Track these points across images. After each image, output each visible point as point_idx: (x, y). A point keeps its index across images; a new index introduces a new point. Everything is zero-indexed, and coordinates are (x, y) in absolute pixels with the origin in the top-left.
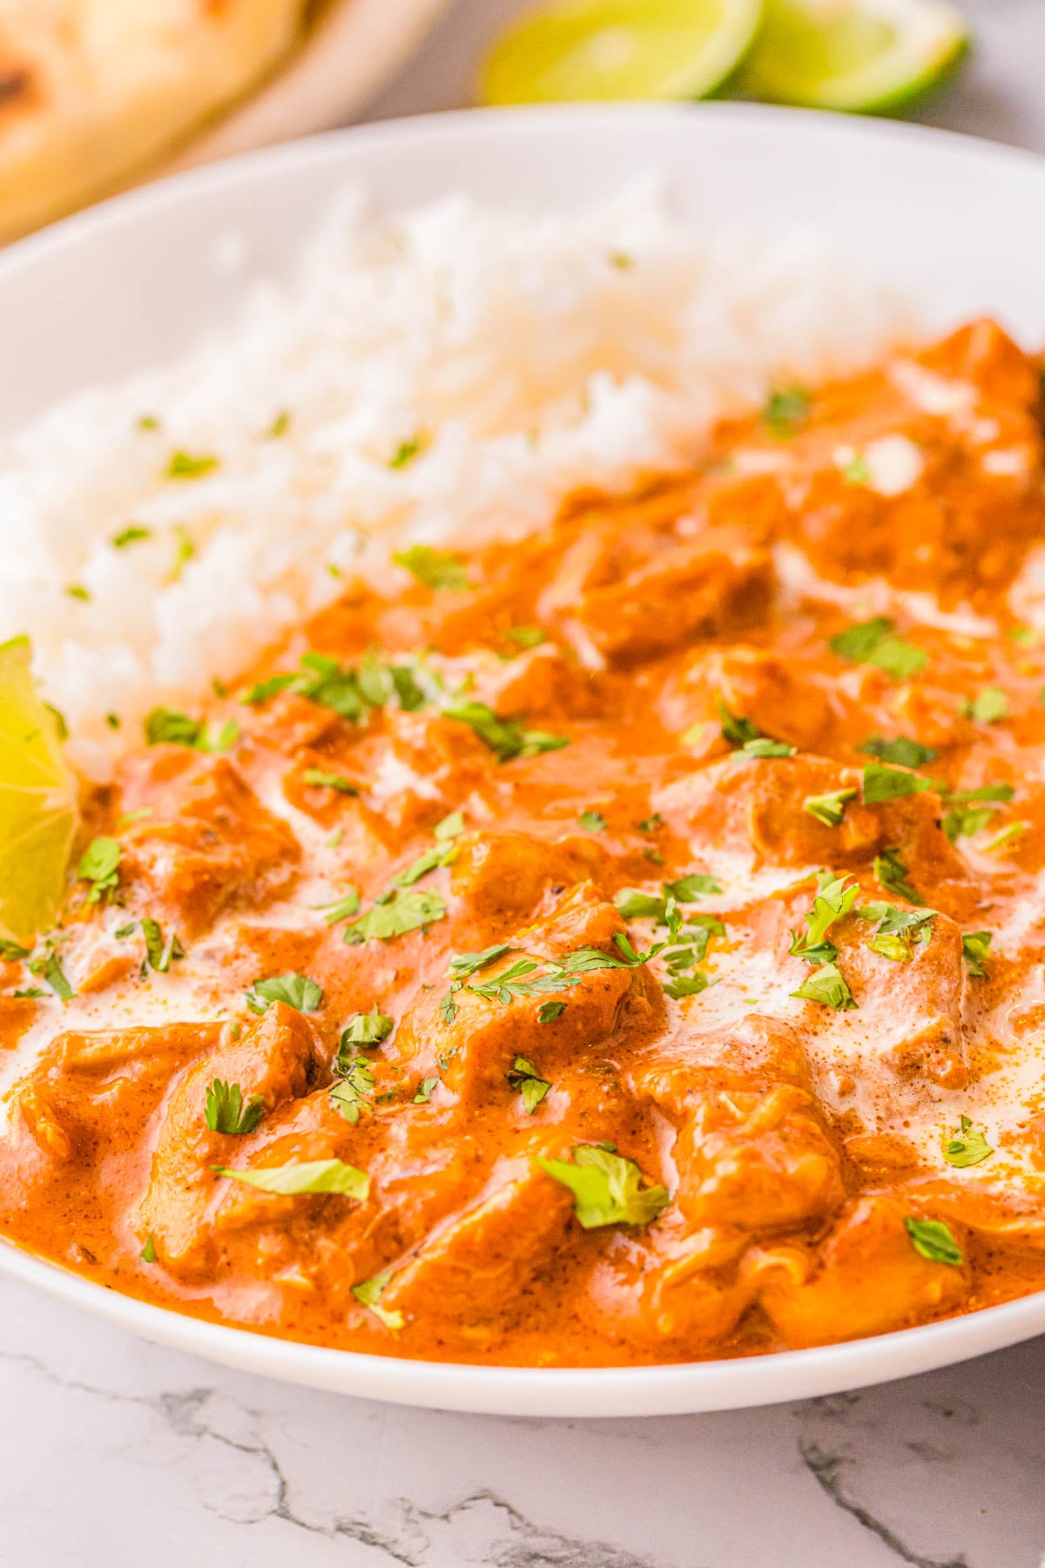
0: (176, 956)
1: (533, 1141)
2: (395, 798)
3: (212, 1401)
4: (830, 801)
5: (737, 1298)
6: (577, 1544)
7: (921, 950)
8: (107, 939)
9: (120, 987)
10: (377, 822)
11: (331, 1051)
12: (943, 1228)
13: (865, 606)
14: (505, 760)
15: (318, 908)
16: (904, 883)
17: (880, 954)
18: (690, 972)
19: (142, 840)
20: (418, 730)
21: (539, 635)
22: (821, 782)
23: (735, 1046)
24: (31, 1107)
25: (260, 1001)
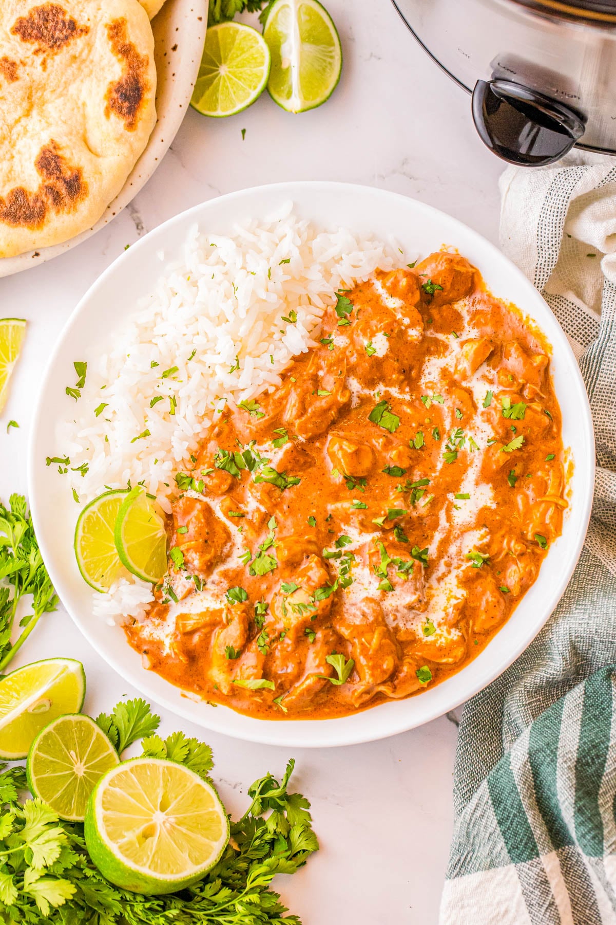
0: (204, 585)
2: (255, 513)
7: (410, 577)
8: (184, 580)
9: (190, 596)
10: (250, 523)
12: (427, 668)
13: (378, 395)
14: (283, 490)
15: (240, 557)
16: (402, 534)
17: (399, 577)
18: (347, 576)
19: (188, 550)
20: (258, 494)
21: (284, 431)
22: (376, 515)
23: (364, 615)
24: (176, 650)
25: (230, 599)
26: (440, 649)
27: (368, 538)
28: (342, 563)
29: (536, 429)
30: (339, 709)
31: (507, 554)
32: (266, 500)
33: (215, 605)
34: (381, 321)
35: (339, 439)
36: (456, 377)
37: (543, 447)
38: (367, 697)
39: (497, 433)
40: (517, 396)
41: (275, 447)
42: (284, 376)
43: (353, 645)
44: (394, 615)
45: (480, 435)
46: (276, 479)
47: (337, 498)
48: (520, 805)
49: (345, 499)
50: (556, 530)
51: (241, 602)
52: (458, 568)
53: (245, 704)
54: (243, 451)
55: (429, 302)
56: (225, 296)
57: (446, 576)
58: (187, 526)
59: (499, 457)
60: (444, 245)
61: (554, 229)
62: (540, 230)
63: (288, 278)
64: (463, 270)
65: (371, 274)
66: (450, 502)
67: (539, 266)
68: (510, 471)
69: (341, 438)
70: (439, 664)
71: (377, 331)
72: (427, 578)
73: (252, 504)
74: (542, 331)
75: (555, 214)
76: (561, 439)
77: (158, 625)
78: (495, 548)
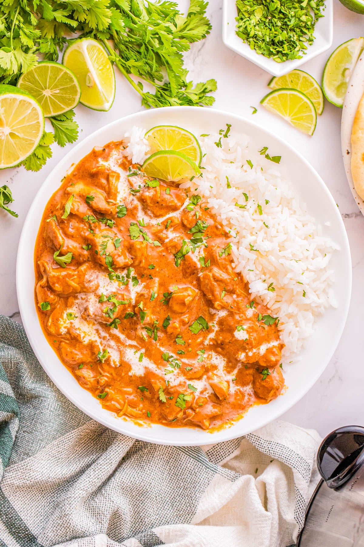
0: (133, 195)
2: (166, 235)
7: (104, 314)
8: (139, 184)
9: (129, 185)
10: (161, 231)
12: (49, 308)
13: (213, 325)
14: (174, 255)
15: (143, 219)
16: (130, 316)
17: (106, 308)
18: (114, 278)
19: (156, 191)
20: (176, 241)
21: (208, 266)
22: (145, 304)
23: (90, 281)
24: (100, 168)
25: (121, 207)
26: (58, 320)
27: (133, 296)
28: (123, 277)
29: (168, 411)
30: (40, 251)
31: (101, 374)
32: (171, 244)
33: (119, 198)
34: (255, 339)
35: (194, 295)
36: (210, 373)
37: (156, 412)
38: (42, 269)
39: (172, 388)
40: (189, 406)
41: (200, 258)
42: (239, 274)
43: (74, 270)
44: (85, 299)
45: (173, 377)
46: (182, 253)
47: (161, 285)
49: (159, 290)
50: (106, 406)
51: (117, 213)
52: (101, 343)
53: (58, 199)
54: (203, 239)
55: (257, 370)
56: (294, 254)
57: (98, 335)
58: (169, 194)
59: (158, 385)
60: (288, 388)
61: (279, 454)
62: (280, 446)
63: (295, 293)
64: (270, 395)
65: (283, 341)
66: (140, 349)
67: (260, 439)
68: (147, 389)
69: (195, 297)
70: (49, 316)
71: (249, 335)
72: (101, 324)
73: (171, 235)
74: (222, 430)
75: (287, 457)
76: (158, 423)
77: (117, 162)
78: (106, 368)
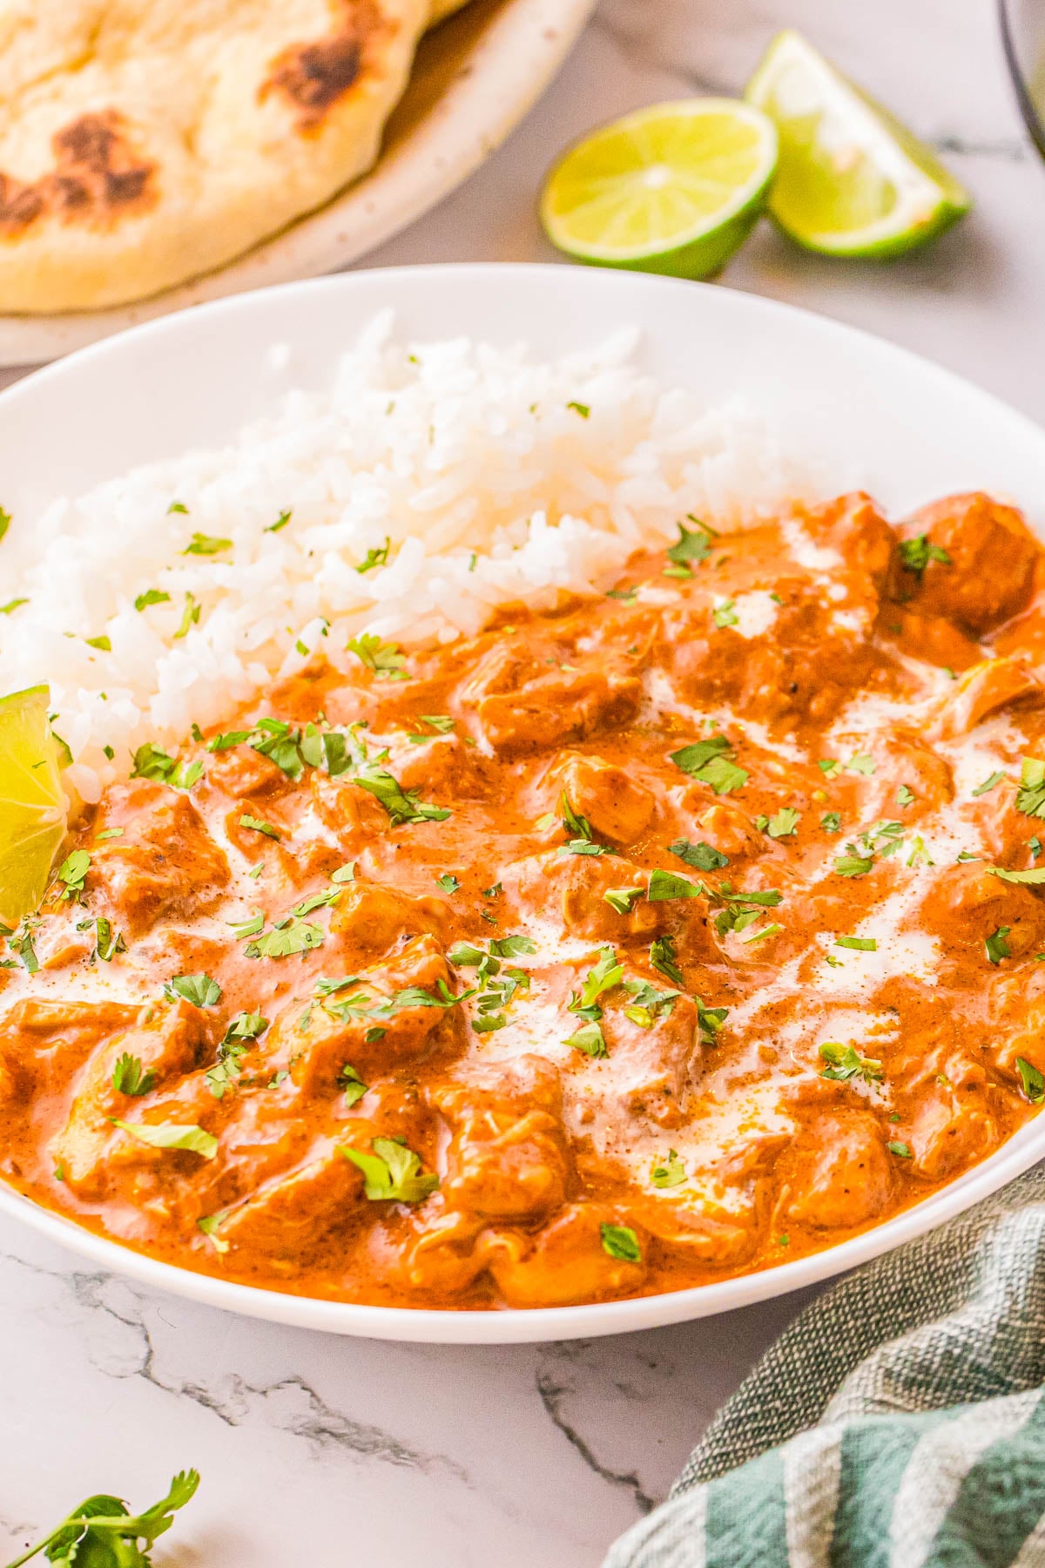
0: (119, 950)
1: (346, 1129)
2: (307, 845)
3: (110, 1283)
4: (622, 894)
5: (473, 1265)
6: (356, 1426)
7: (663, 1020)
8: (71, 929)
9: (73, 968)
10: (290, 862)
11: (218, 1038)
12: (631, 1234)
13: (712, 726)
14: (398, 823)
15: (232, 925)
16: (672, 960)
17: (631, 1023)
18: (494, 1012)
19: (108, 857)
20: (332, 794)
21: (448, 723)
22: (618, 880)
23: (510, 1078)
25: (173, 992)
26: (685, 1216)
27: (577, 949)
28: (492, 986)
31: (931, 1080)
32: (347, 814)
33: (127, 998)
39: (990, 844)
41: (410, 740)
42: (489, 623)
43: (457, 1126)
44: (589, 1111)
45: (945, 841)
46: (389, 793)
48: (781, 1531)
51: (198, 1002)
52: (793, 1074)
54: (329, 734)
55: (906, 591)
57: (754, 1081)
59: (981, 881)
65: (780, 509)
66: (818, 948)
68: (998, 929)
70: (664, 1242)
71: (755, 589)
72: (704, 1067)
73: (310, 827)
78: (905, 1059)
